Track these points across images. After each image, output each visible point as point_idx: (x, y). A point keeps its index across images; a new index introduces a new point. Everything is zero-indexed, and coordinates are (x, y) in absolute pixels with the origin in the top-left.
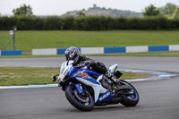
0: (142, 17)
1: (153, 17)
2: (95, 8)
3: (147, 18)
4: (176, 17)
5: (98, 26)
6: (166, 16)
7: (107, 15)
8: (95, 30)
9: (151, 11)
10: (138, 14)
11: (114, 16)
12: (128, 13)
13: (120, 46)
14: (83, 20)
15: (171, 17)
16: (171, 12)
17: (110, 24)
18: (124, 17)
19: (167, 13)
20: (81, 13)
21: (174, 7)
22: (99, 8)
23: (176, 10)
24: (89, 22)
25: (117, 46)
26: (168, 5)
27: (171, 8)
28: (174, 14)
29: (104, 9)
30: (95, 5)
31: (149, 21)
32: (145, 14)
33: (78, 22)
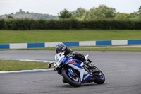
0: (58, 19)
1: (66, 19)
2: (21, 12)
3: (62, 20)
4: (85, 19)
5: (23, 26)
6: (77, 18)
7: (30, 18)
8: (20, 30)
9: (65, 14)
10: (54, 17)
11: (36, 19)
12: (47, 16)
13: (41, 42)
14: (12, 22)
15: (81, 19)
16: (81, 15)
17: (32, 25)
18: (44, 19)
19: (78, 16)
20: (10, 17)
21: (84, 11)
22: (24, 12)
23: (85, 14)
24: (16, 23)
25: (38, 42)
26: (79, 9)
27: (81, 12)
28: (83, 17)
29: (28, 13)
30: (21, 10)
31: (63, 22)
32: (60, 17)
33: (8, 23)
